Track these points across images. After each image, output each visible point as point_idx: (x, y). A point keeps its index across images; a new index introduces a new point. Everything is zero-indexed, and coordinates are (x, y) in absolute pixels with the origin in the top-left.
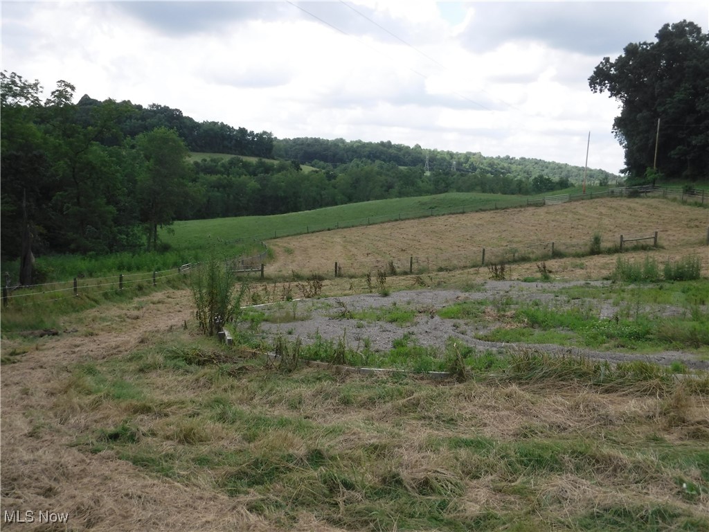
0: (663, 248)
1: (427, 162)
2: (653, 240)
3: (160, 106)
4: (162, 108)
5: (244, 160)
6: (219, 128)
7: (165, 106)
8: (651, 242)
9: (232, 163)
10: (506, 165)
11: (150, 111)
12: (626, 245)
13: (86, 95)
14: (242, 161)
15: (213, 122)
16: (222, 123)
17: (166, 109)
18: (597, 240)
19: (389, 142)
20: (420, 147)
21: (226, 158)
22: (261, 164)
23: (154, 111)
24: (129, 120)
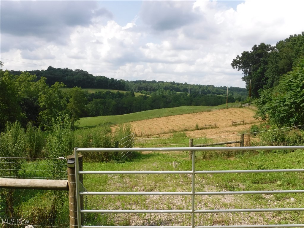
0: (218, 128)
1: (189, 90)
2: (215, 125)
3: (80, 70)
4: (80, 71)
5: (112, 92)
6: (103, 78)
7: (81, 70)
8: (215, 126)
9: (107, 93)
10: (223, 90)
11: (75, 72)
12: (207, 127)
13: (50, 66)
14: (111, 92)
15: (101, 76)
16: (104, 76)
17: (82, 71)
18: (197, 126)
19: (174, 82)
20: (187, 83)
21: (105, 91)
22: (119, 93)
23: (77, 72)
24: (67, 76)
